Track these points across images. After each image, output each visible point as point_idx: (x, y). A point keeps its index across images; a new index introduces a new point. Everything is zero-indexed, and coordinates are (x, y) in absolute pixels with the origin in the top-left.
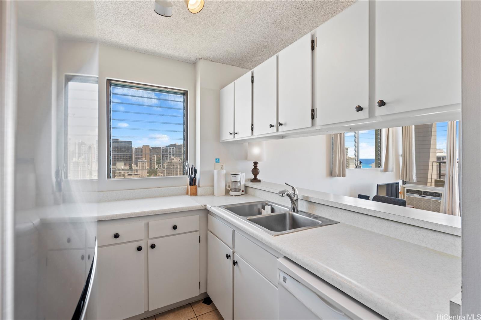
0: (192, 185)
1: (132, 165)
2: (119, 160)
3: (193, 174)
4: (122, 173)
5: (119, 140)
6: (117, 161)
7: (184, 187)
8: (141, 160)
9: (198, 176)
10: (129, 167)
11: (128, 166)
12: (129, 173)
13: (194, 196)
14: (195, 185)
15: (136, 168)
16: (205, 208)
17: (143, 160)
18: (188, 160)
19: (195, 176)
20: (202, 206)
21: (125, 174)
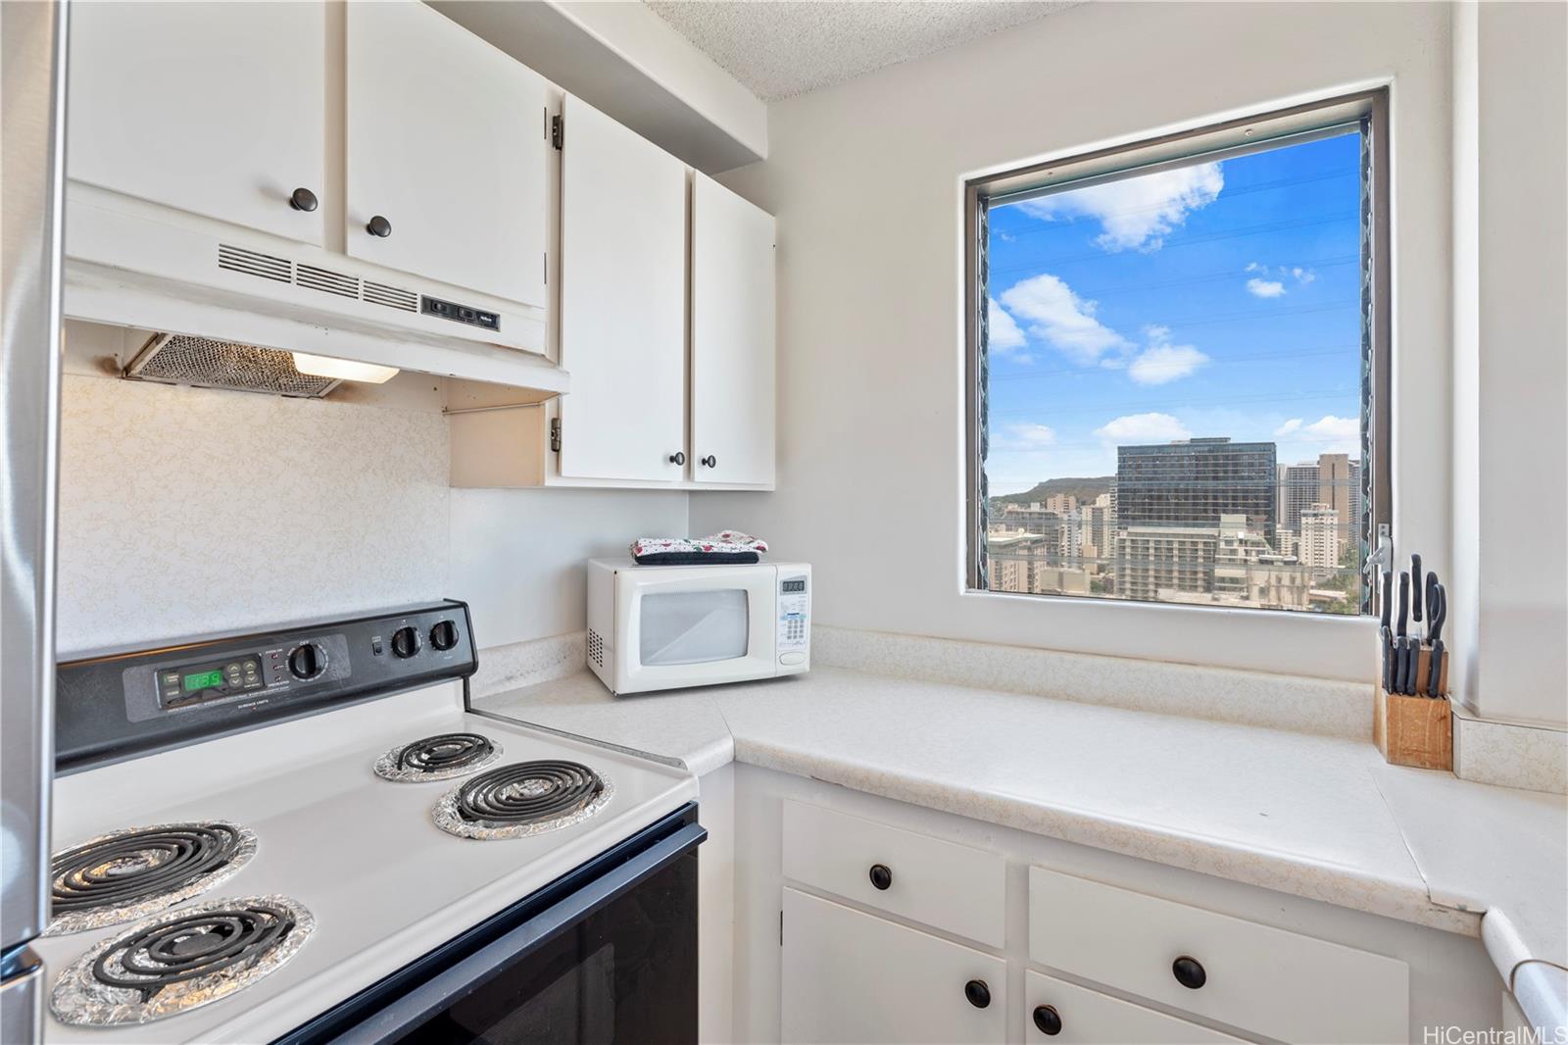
0: (1413, 695)
1: (1278, 526)
2: (1230, 507)
3: (1418, 618)
4: (1241, 555)
5: (1231, 442)
6: (1225, 512)
7: (1353, 687)
8: (1311, 511)
9: (1462, 635)
10: (1266, 533)
11: (1262, 533)
12: (1266, 556)
13: (1422, 765)
14: (1434, 689)
15: (1291, 540)
16: (1473, 933)
17: (1322, 511)
18: (1390, 522)
19: (1435, 632)
20: (1442, 909)
21: (1248, 558)
